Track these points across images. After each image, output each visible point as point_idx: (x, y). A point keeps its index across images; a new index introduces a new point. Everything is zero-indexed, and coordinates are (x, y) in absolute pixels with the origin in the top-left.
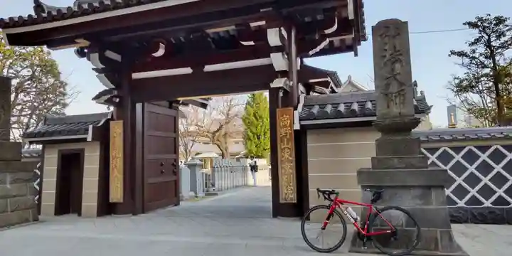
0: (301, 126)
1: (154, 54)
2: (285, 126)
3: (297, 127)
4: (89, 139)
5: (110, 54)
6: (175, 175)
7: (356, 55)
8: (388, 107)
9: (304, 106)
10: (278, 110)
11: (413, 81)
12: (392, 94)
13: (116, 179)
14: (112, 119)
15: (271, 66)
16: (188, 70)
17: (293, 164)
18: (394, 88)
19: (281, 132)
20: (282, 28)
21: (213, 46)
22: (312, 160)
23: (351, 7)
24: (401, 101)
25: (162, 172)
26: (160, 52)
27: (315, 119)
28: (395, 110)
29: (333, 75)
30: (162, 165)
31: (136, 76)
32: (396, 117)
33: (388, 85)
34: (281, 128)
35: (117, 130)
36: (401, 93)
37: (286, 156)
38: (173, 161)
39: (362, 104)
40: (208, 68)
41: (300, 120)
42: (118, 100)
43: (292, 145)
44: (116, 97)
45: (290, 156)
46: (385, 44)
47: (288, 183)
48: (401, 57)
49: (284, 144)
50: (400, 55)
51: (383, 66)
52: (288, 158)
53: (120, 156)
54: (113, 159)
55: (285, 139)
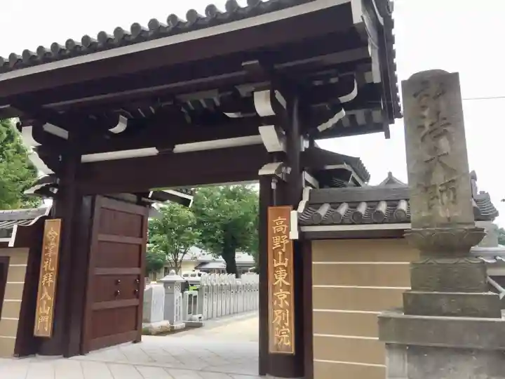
0: (301, 234)
1: (111, 130)
2: (280, 233)
3: (294, 235)
4: (11, 244)
5: (49, 128)
6: (138, 297)
7: (388, 136)
8: (430, 208)
9: (308, 205)
10: (270, 208)
11: (470, 171)
12: (435, 186)
13: (45, 302)
14: (49, 217)
15: (261, 146)
16: (153, 151)
17: (291, 293)
18: (439, 177)
19: (275, 242)
20: (276, 92)
21: (188, 119)
23: (376, 66)
24: (452, 198)
25: (116, 293)
26: (120, 128)
27: (321, 224)
28: (443, 213)
29: (355, 162)
30: (117, 282)
31: (86, 158)
32: (443, 225)
33: (429, 174)
34: (274, 235)
35: (53, 231)
36: (450, 186)
37: (281, 279)
38: (136, 278)
39: (393, 204)
40: (180, 148)
41: (300, 224)
42: (55, 191)
43: (288, 262)
44: (55, 186)
45: (287, 279)
46: (424, 107)
47: (283, 323)
48: (448, 128)
49: (278, 261)
50: (448, 124)
51: (420, 141)
52: (283, 283)
53: (53, 269)
54: (44, 273)
55: (280, 253)
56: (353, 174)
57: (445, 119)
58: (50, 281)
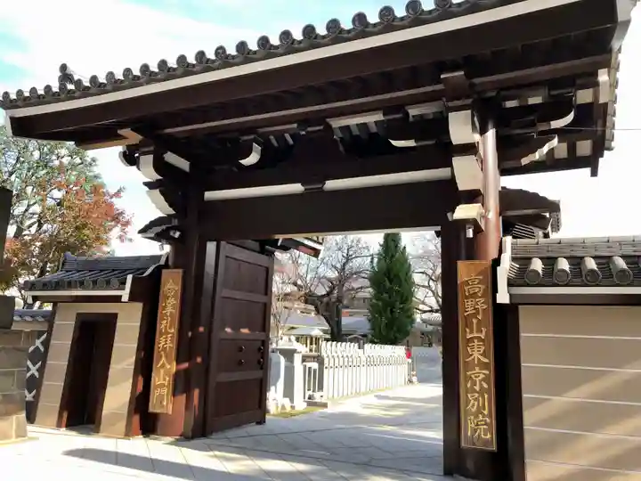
1: (243, 162)
2: (474, 295)
3: (504, 297)
4: (125, 298)
5: (171, 158)
6: (262, 368)
7: (594, 173)
9: (513, 259)
10: (459, 263)
13: (162, 371)
14: (166, 266)
15: (451, 182)
16: (297, 188)
17: (490, 372)
21: (341, 148)
22: (530, 366)
25: (240, 363)
26: (253, 159)
30: (241, 350)
31: (209, 195)
34: (467, 298)
35: (171, 285)
37: (476, 355)
38: (259, 343)
40: (331, 184)
41: (510, 285)
42: (177, 235)
43: (487, 333)
44: (175, 228)
45: (484, 354)
47: (479, 411)
49: (471, 332)
52: (479, 359)
53: (173, 331)
54: (161, 335)
55: (475, 321)
58: (169, 345)
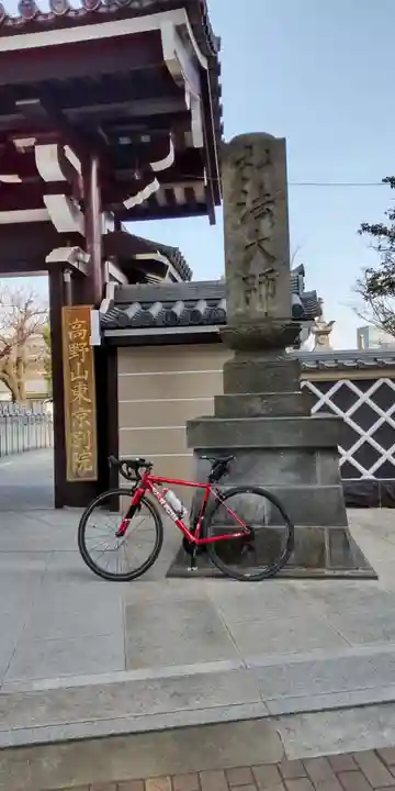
0: (105, 340)
2: (78, 340)
3: (96, 340)
8: (247, 301)
9: (114, 303)
10: (63, 309)
12: (254, 276)
15: (48, 225)
17: (92, 411)
18: (258, 267)
19: (70, 351)
20: (66, 148)
22: (125, 402)
23: (197, 122)
24: (270, 291)
27: (130, 327)
28: (259, 308)
32: (261, 321)
33: (247, 261)
34: (71, 342)
36: (270, 277)
37: (80, 395)
39: (213, 302)
41: (103, 328)
43: (89, 375)
45: (87, 395)
46: (245, 180)
47: (83, 446)
48: (271, 207)
49: (75, 375)
50: (272, 202)
51: (239, 222)
52: (82, 400)
55: (79, 364)
56: (171, 269)
57: (268, 195)
